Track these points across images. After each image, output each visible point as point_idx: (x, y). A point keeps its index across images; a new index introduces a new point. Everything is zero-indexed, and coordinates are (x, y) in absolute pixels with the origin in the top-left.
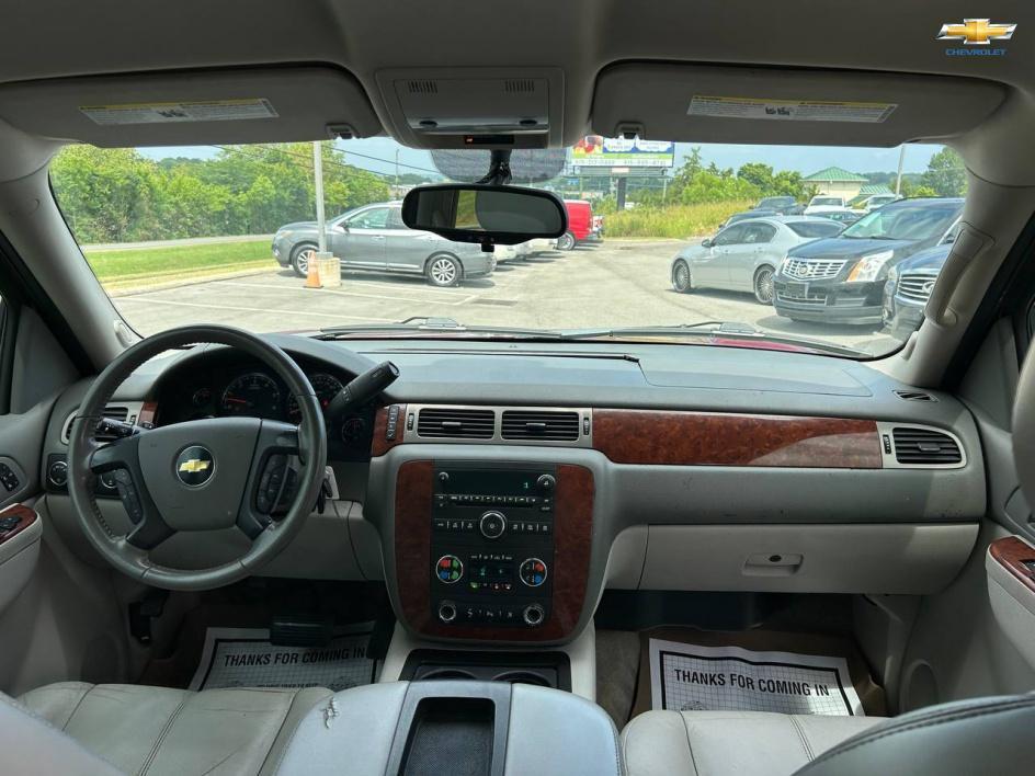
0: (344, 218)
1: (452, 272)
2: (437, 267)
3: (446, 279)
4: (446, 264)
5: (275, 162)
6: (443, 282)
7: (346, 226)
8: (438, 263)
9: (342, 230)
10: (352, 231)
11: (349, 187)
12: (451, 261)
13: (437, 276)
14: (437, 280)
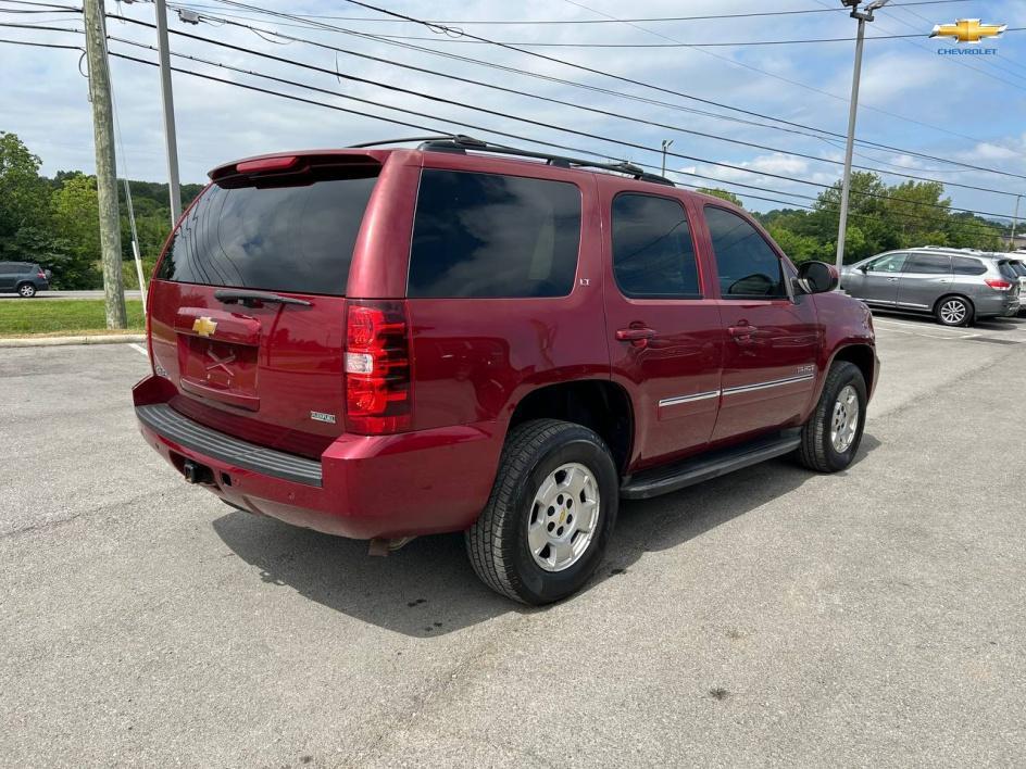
0: (864, 263)
1: (962, 313)
2: (947, 307)
3: (955, 319)
4: (957, 305)
5: (868, 213)
6: (951, 321)
7: (864, 269)
8: (949, 304)
9: (860, 272)
10: (870, 273)
11: (949, 237)
12: (962, 302)
13: (946, 316)
14: (946, 319)
